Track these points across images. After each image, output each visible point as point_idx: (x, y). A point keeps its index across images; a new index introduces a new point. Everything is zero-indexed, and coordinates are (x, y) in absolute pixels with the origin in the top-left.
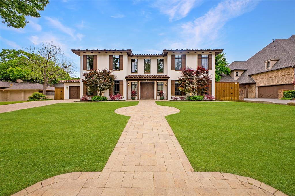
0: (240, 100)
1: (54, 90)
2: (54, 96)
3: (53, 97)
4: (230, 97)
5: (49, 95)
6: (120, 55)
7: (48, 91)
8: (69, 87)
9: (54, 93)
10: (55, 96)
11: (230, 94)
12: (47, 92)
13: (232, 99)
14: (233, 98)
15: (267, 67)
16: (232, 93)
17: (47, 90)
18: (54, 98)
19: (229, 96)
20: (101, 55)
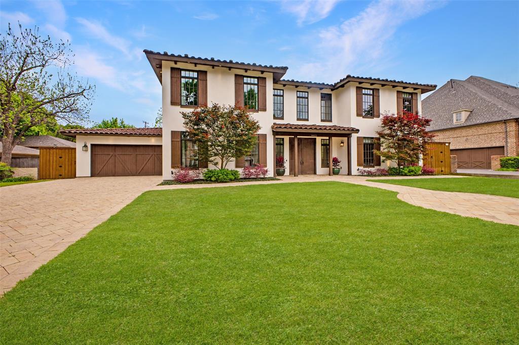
0: (452, 172)
1: (38, 154)
2: (36, 169)
3: (34, 172)
4: (440, 169)
5: (20, 167)
6: (258, 78)
7: (15, 157)
8: (92, 145)
9: (36, 161)
10: (39, 171)
11: (440, 163)
12: (12, 158)
13: (442, 171)
14: (443, 169)
15: (457, 120)
16: (442, 162)
17: (13, 154)
18: (36, 176)
19: (439, 167)
20: (216, 73)
